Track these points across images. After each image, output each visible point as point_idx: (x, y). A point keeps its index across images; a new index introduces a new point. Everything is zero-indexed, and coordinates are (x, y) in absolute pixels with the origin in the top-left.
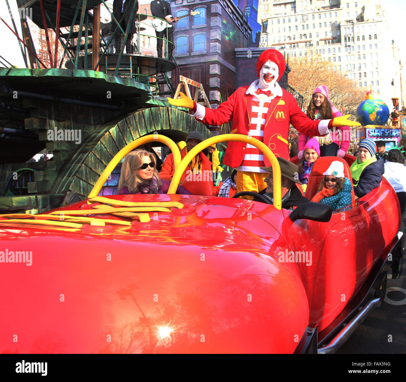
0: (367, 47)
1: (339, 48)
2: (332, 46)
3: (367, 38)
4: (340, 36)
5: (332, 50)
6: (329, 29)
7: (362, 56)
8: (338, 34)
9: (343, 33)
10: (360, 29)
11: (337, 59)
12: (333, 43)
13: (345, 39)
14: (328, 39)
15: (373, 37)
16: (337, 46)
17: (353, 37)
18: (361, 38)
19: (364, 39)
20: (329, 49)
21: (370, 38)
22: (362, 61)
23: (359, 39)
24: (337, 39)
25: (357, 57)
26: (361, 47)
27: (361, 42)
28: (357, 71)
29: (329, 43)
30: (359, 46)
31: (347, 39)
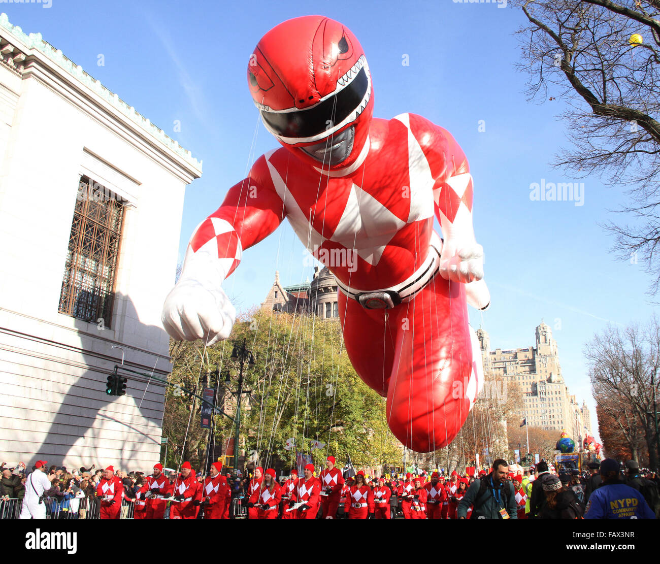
0: (554, 399)
1: (536, 399)
2: (532, 398)
3: (554, 393)
4: (537, 391)
5: (532, 400)
6: (529, 387)
7: (551, 405)
8: (535, 390)
9: (539, 389)
10: (549, 387)
11: (535, 406)
12: (532, 395)
13: (540, 393)
14: (529, 393)
15: (558, 393)
16: (535, 397)
17: (545, 392)
18: (550, 393)
19: (552, 394)
20: (530, 399)
21: (556, 393)
22: (552, 408)
23: (549, 394)
24: (535, 393)
25: (548, 405)
26: (551, 399)
27: (550, 396)
28: (548, 414)
29: (529, 395)
30: (549, 398)
31: (541, 393)
